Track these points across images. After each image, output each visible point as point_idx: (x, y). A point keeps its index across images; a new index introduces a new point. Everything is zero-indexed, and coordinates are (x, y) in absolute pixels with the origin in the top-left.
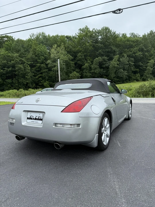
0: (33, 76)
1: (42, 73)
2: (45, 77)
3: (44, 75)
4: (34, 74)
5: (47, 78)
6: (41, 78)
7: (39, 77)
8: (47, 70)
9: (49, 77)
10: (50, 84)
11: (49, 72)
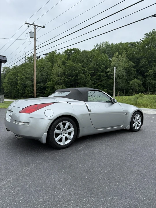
0: (93, 84)
1: (101, 81)
2: (104, 85)
3: (102, 83)
4: (93, 82)
5: (105, 86)
6: (100, 86)
7: (98, 85)
8: (106, 78)
9: (108, 85)
10: (108, 91)
11: (108, 80)
